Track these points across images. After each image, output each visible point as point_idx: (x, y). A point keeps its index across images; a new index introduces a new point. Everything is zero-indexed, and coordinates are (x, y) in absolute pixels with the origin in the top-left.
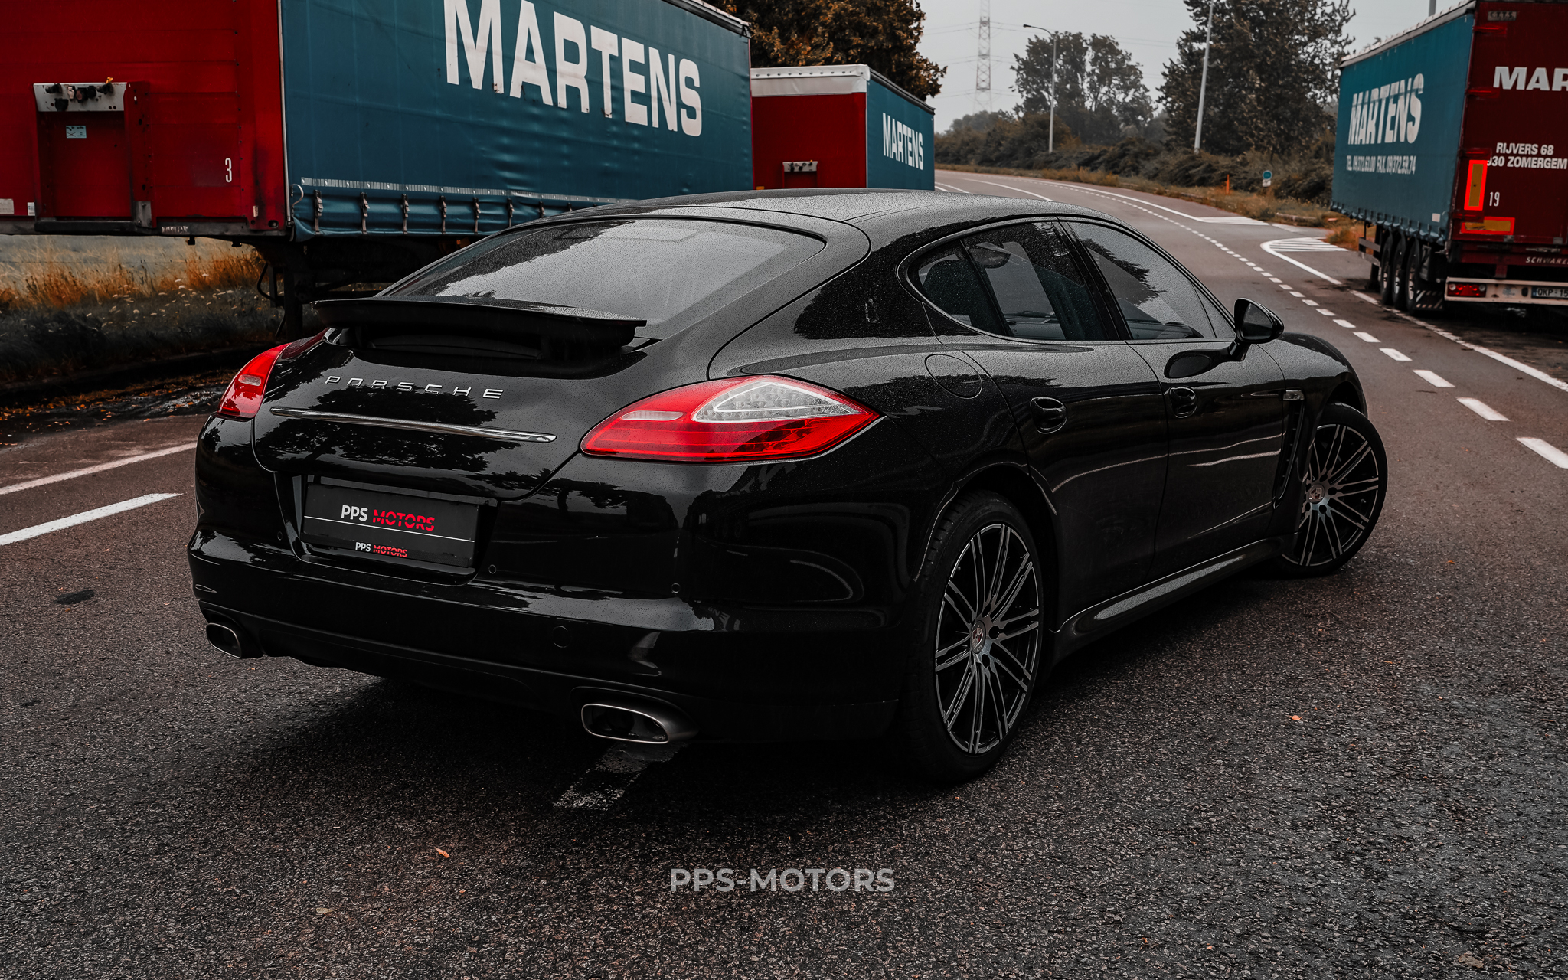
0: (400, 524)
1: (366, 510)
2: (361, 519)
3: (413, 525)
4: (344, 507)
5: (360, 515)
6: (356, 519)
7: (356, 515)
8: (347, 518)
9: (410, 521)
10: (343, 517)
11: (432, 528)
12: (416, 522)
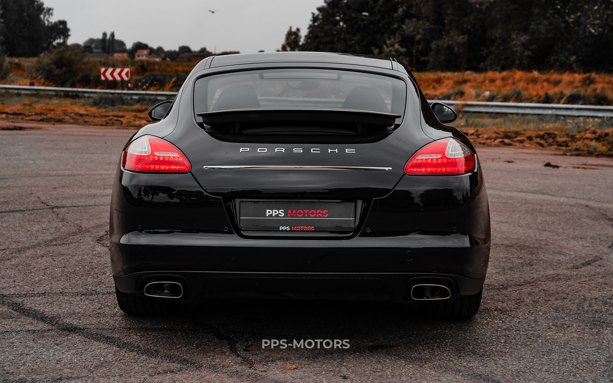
0: (306, 215)
1: (283, 211)
2: (280, 215)
3: (315, 215)
4: (267, 211)
5: (279, 214)
6: (277, 216)
7: (277, 213)
8: (271, 216)
9: (312, 213)
10: (267, 215)
11: (327, 215)
12: (316, 214)
